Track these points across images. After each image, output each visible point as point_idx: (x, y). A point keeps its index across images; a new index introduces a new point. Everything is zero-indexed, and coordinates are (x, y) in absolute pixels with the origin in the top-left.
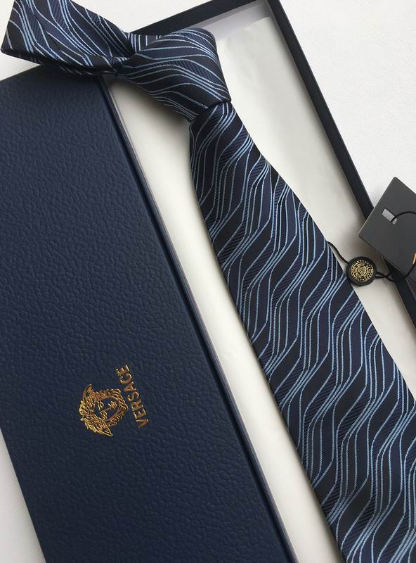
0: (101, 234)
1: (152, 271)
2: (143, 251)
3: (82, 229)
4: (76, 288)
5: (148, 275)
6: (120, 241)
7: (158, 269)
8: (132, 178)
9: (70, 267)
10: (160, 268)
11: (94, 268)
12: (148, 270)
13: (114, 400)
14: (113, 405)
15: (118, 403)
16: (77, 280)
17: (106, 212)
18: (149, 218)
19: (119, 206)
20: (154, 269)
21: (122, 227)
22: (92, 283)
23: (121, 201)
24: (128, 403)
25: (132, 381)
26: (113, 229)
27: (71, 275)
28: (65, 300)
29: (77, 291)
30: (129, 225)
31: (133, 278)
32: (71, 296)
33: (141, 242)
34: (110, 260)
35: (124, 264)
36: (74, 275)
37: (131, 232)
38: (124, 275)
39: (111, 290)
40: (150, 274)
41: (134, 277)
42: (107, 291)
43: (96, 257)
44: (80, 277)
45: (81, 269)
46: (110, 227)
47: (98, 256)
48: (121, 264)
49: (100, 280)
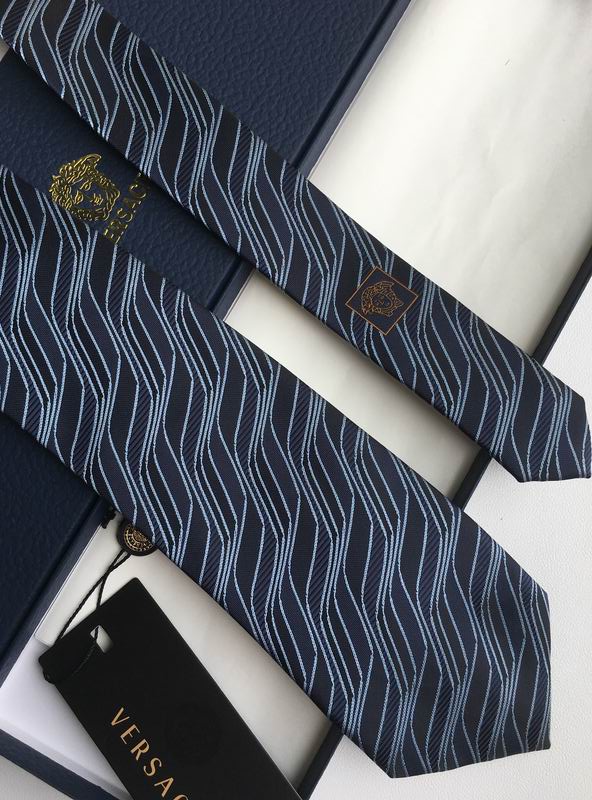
0: (281, 34)
1: (284, 125)
2: (299, 96)
3: (269, 10)
4: (196, 56)
5: (276, 125)
6: (290, 61)
7: (292, 130)
8: (376, 19)
9: (215, 30)
10: (295, 131)
11: (235, 57)
12: (281, 119)
13: (104, 197)
14: (98, 200)
15: (104, 204)
16: (206, 48)
17: (311, 19)
18: (343, 74)
19: (330, 29)
20: (287, 125)
21: (309, 52)
22: (216, 69)
23: (337, 26)
24: (113, 213)
25: (141, 200)
26: (298, 43)
27: (207, 39)
28: (172, 54)
29: (194, 59)
30: (317, 58)
31: (259, 109)
32: (182, 57)
33: (309, 86)
34: (259, 69)
35: (268, 86)
36: (210, 41)
37: (311, 66)
38: (254, 97)
39: (226, 95)
40: (278, 127)
41: (262, 111)
42: (220, 91)
43: (249, 50)
44: (212, 49)
45: (222, 43)
46: (297, 38)
47: (253, 51)
48: (264, 83)
49: (227, 76)
